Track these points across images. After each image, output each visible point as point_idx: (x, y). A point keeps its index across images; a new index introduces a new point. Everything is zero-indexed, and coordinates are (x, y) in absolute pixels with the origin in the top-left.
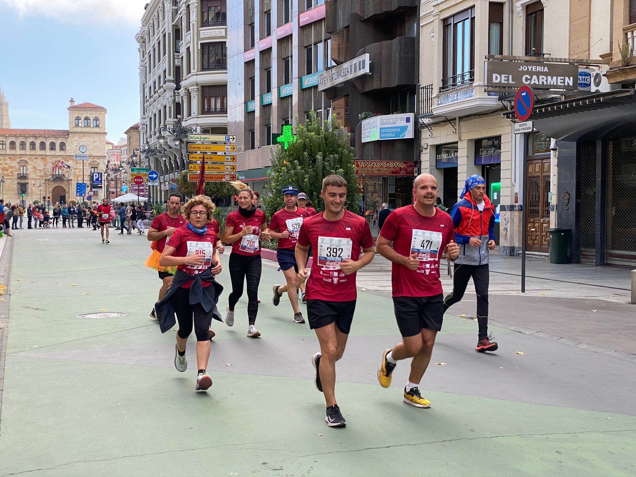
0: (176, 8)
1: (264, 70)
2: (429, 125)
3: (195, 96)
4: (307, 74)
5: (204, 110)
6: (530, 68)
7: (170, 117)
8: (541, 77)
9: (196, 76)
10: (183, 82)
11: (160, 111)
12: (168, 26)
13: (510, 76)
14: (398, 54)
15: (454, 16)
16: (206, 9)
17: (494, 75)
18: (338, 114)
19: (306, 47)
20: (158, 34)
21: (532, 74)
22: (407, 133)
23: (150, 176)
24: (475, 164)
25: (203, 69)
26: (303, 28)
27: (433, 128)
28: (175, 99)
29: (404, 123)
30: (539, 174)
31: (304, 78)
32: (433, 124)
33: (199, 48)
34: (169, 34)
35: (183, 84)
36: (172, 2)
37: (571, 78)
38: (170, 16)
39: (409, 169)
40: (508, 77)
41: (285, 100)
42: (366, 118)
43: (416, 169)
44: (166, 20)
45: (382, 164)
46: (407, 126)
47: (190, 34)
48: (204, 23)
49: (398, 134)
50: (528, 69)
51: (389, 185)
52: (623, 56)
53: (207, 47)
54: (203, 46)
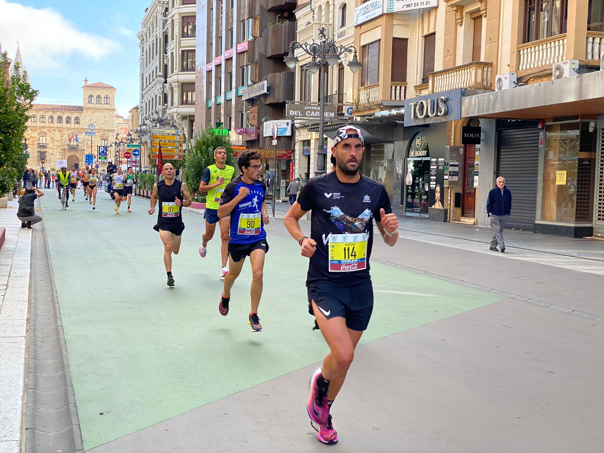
0: (165, 18)
1: (218, 79)
2: (299, 128)
3: (177, 90)
4: (242, 86)
5: (183, 101)
6: (310, 108)
7: (160, 104)
8: (316, 112)
9: (177, 75)
11: (153, 99)
12: (158, 33)
13: (300, 112)
14: (283, 82)
15: (305, 65)
16: (186, 24)
17: (291, 111)
18: (254, 116)
19: (241, 67)
20: (153, 37)
21: (311, 111)
22: (287, 132)
23: (134, 153)
25: (183, 70)
26: (239, 54)
27: (301, 130)
28: (163, 91)
31: (239, 88)
33: (180, 54)
34: (160, 39)
35: (168, 79)
36: (163, 14)
37: (333, 113)
38: (161, 25)
39: (289, 155)
40: (298, 112)
41: (228, 101)
42: (266, 121)
43: (292, 155)
44: (158, 27)
45: (271, 152)
46: (287, 128)
47: (173, 42)
48: (184, 35)
49: (282, 132)
51: (282, 164)
52: (356, 104)
53: (186, 53)
54: (183, 52)
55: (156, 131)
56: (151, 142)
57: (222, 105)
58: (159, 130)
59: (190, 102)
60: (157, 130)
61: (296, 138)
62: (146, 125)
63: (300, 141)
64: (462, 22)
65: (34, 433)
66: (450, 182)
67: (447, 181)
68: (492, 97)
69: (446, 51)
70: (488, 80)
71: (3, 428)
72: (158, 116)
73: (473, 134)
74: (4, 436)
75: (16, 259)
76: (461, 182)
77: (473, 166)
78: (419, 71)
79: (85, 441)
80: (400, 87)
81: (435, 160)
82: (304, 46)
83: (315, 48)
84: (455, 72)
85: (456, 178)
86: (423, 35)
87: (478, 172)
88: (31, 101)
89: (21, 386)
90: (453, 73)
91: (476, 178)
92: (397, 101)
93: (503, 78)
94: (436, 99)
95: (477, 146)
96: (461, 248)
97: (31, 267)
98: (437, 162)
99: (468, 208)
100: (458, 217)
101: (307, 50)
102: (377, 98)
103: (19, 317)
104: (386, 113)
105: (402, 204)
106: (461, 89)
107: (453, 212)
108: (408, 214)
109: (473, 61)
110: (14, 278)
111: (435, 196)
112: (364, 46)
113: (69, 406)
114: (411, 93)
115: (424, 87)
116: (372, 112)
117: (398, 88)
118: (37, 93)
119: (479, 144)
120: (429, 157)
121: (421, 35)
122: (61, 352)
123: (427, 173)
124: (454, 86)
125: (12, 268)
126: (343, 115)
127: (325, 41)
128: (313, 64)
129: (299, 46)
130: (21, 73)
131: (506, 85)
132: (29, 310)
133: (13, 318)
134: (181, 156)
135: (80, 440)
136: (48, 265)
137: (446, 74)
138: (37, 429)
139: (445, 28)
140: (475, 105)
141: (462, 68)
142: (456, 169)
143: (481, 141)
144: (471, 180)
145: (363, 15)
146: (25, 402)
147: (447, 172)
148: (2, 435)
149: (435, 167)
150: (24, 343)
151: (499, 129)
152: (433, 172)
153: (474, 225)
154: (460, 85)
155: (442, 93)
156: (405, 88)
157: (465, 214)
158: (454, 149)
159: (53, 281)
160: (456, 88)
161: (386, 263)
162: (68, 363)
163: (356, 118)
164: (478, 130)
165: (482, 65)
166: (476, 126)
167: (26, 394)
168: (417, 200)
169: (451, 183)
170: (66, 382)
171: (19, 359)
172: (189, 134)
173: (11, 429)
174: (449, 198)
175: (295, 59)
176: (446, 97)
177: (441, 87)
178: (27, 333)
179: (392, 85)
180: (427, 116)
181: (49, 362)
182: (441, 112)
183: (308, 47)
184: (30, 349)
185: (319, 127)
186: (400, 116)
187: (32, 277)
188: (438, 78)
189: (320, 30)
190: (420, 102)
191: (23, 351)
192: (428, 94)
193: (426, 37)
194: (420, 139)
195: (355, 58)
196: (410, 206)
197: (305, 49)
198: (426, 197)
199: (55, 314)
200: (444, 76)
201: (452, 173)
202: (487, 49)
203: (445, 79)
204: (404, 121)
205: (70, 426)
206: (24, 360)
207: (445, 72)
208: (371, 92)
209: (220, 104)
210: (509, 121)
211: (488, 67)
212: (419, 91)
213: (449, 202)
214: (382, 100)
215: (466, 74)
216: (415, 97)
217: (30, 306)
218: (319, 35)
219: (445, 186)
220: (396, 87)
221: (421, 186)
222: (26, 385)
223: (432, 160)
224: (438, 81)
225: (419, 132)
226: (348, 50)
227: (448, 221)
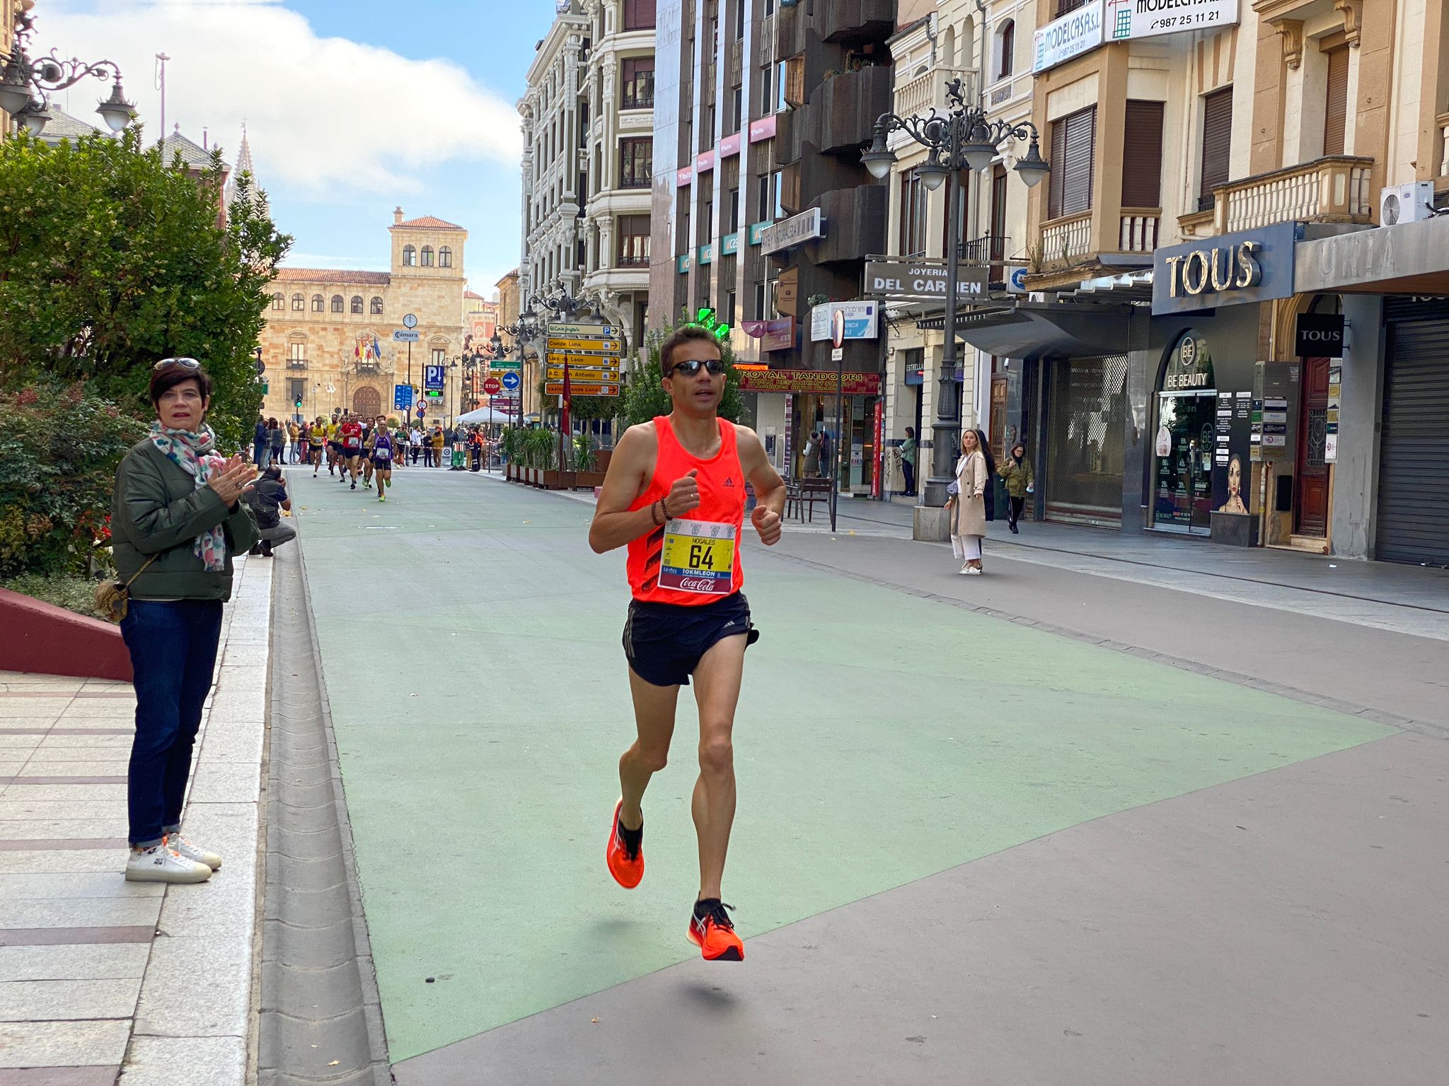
0: (583, 64)
1: (704, 205)
2: (896, 320)
3: (607, 233)
4: (761, 221)
5: (622, 259)
6: (924, 272)
7: (567, 267)
8: (938, 282)
9: (608, 198)
10: (589, 205)
11: (551, 254)
12: (567, 98)
13: (898, 281)
14: (860, 211)
16: (631, 76)
17: (877, 280)
18: (788, 293)
19: (760, 176)
20: (553, 108)
21: (926, 278)
22: (867, 330)
23: (506, 380)
25: (622, 185)
26: (755, 146)
27: (900, 325)
28: (576, 234)
29: (863, 315)
30: (1003, 399)
31: (754, 226)
32: (898, 320)
33: (617, 147)
34: (571, 113)
35: (588, 208)
36: (577, 54)
37: (979, 284)
38: (574, 78)
39: (871, 385)
40: (895, 283)
41: (728, 258)
42: (817, 304)
43: (880, 384)
44: (566, 85)
45: (828, 377)
46: (868, 320)
47: (601, 120)
48: (626, 102)
49: (855, 331)
50: (921, 272)
51: (855, 407)
52: (1034, 260)
53: (630, 144)
54: (623, 144)
55: (559, 329)
56: (547, 355)
57: (714, 268)
58: (564, 326)
59: (639, 259)
60: (559, 326)
61: (890, 344)
62: (535, 315)
63: (899, 351)
64: (1298, 61)
65: (277, 1021)
66: (1264, 447)
67: (1258, 446)
68: (1371, 242)
69: (1260, 131)
70: (1362, 200)
71: (209, 1008)
72: (564, 294)
73: (1323, 333)
74: (212, 1026)
75: (236, 625)
76: (1293, 450)
77: (1323, 409)
78: (1190, 180)
79: (394, 1041)
80: (1145, 220)
81: (1229, 395)
82: (909, 124)
83: (936, 127)
84: (1281, 183)
85: (1280, 441)
86: (1202, 93)
87: (1335, 425)
88: (274, 261)
89: (249, 915)
90: (1274, 184)
91: (1331, 439)
92: (1137, 253)
93: (1399, 196)
94: (1232, 248)
95: (1335, 362)
96: (1291, 610)
97: (271, 645)
98: (1233, 402)
99: (1311, 513)
100: (1286, 534)
101: (919, 134)
102: (1086, 248)
103: (245, 758)
104: (1107, 282)
105: (1146, 501)
106: (1296, 222)
107: (1273, 522)
108: (1161, 527)
109: (1325, 155)
110: (231, 668)
111: (1226, 483)
112: (1056, 123)
113: (356, 962)
114: (1171, 233)
115: (1203, 220)
116: (1075, 280)
117: (1139, 221)
118: (289, 241)
119: (1340, 356)
120: (1214, 388)
121: (1196, 93)
122: (338, 840)
123: (1207, 428)
124: (1279, 215)
125: (228, 647)
126: (1003, 287)
127: (962, 111)
128: (930, 166)
129: (898, 125)
130: (253, 198)
131: (1408, 212)
132: (267, 741)
133: (229, 760)
134: (616, 388)
135: (382, 1040)
136: (310, 641)
137: (1259, 187)
138: (286, 1011)
139: (1257, 75)
140: (1329, 261)
141: (1298, 171)
142: (1282, 418)
143: (1345, 351)
144: (1318, 443)
145: (1053, 47)
146: (257, 949)
147: (1257, 425)
148: (206, 1023)
149: (1229, 413)
150: (256, 817)
151: (1389, 320)
152: (1223, 426)
153: (1323, 553)
154: (1291, 213)
155: (1246, 234)
156: (1157, 221)
157: (1303, 528)
158: (1276, 370)
159: (320, 677)
160: (1282, 221)
161: (1104, 644)
162: (355, 864)
163: (1034, 296)
164: (1336, 322)
165: (1349, 165)
166: (1333, 313)
167: (259, 933)
168: (1181, 494)
169: (1267, 451)
170: (350, 907)
171: (245, 853)
172: (634, 336)
173: (226, 1010)
174: (1263, 488)
175: (888, 156)
176: (1257, 243)
177: (1245, 219)
178: (263, 793)
179: (1123, 215)
180: (1209, 289)
181: (312, 861)
182: (1244, 279)
183: (921, 125)
184: (270, 831)
185: (942, 319)
186: (1143, 290)
187: (274, 666)
188: (1237, 197)
189: (949, 85)
190: (1192, 255)
191: (254, 835)
192: (1211, 235)
193: (1209, 98)
194: (1192, 345)
195: (1034, 151)
196: (1166, 509)
197: (913, 130)
198: (1204, 486)
199: (325, 753)
200: (1252, 193)
201: (1269, 428)
202: (1362, 124)
203: (1256, 199)
204: (1151, 301)
205: (358, 1008)
206: (255, 856)
207: (1256, 181)
208: (1071, 233)
209: (709, 264)
210: (1414, 299)
211: (1363, 170)
212: (1191, 228)
213: (1262, 497)
214: (1099, 252)
215: (1308, 187)
216: (1180, 242)
217: (268, 734)
218: (947, 96)
219: (1252, 459)
220: (1133, 220)
221: (1193, 460)
222: (258, 911)
223: (1222, 395)
224: (1238, 203)
225: (1188, 329)
226: (1016, 132)
227: (1259, 543)
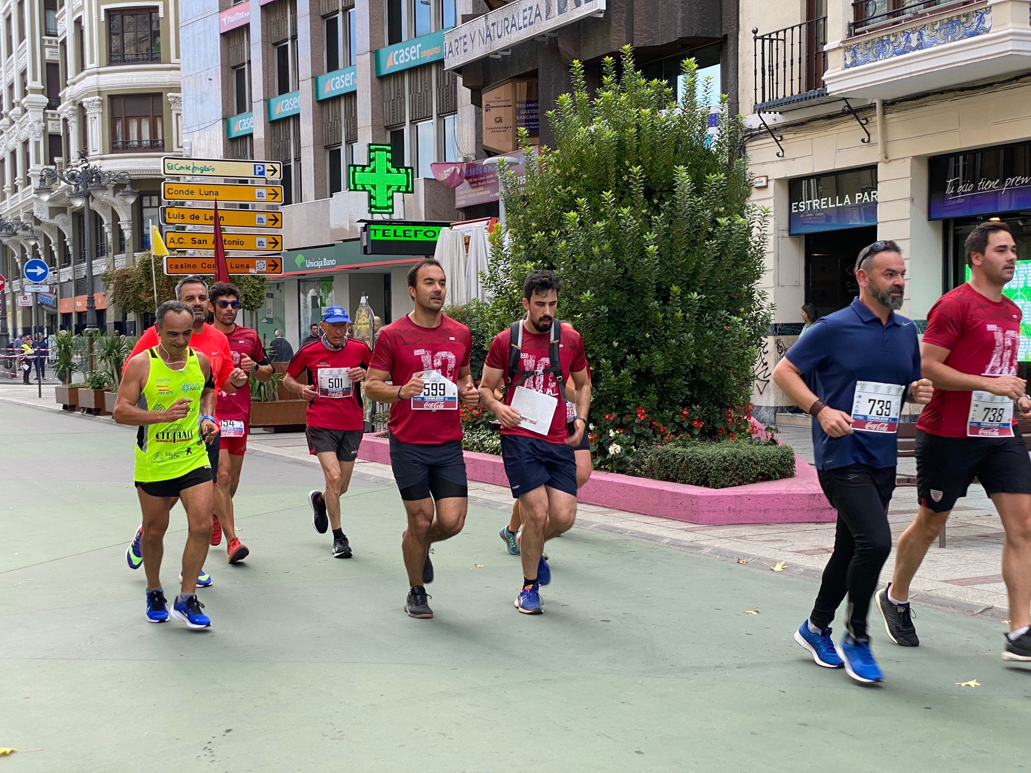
1: (270, 46)
2: (775, 129)
3: (97, 115)
4: (390, 44)
5: (116, 143)
7: (38, 162)
9: (96, 76)
10: (68, 90)
11: (13, 153)
18: (499, 120)
23: (29, 271)
24: (930, 219)
25: (111, 62)
27: (785, 137)
28: (46, 128)
31: (383, 52)
32: (786, 126)
33: (103, 19)
35: (67, 93)
41: (335, 101)
54: (110, 16)
59: (136, 143)
63: (778, 180)
72: (86, 165)
134: (278, 263)
